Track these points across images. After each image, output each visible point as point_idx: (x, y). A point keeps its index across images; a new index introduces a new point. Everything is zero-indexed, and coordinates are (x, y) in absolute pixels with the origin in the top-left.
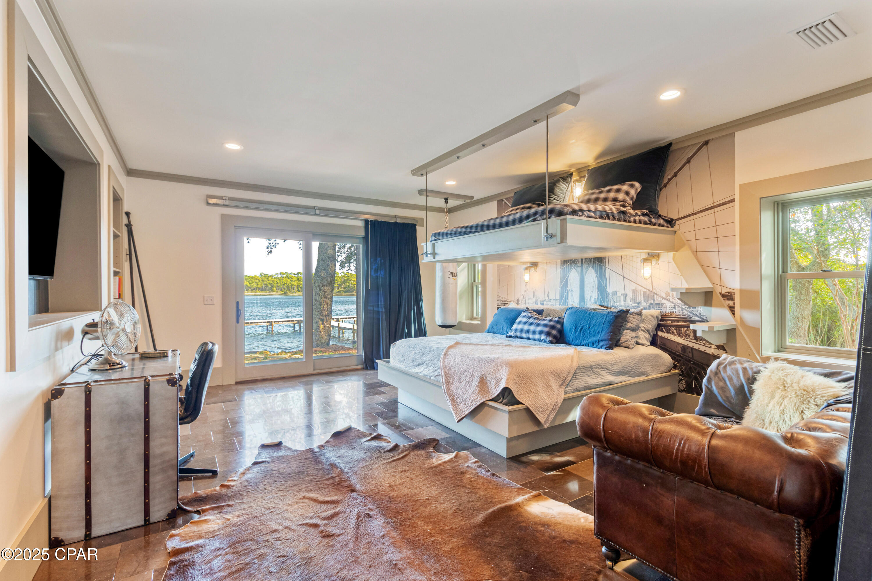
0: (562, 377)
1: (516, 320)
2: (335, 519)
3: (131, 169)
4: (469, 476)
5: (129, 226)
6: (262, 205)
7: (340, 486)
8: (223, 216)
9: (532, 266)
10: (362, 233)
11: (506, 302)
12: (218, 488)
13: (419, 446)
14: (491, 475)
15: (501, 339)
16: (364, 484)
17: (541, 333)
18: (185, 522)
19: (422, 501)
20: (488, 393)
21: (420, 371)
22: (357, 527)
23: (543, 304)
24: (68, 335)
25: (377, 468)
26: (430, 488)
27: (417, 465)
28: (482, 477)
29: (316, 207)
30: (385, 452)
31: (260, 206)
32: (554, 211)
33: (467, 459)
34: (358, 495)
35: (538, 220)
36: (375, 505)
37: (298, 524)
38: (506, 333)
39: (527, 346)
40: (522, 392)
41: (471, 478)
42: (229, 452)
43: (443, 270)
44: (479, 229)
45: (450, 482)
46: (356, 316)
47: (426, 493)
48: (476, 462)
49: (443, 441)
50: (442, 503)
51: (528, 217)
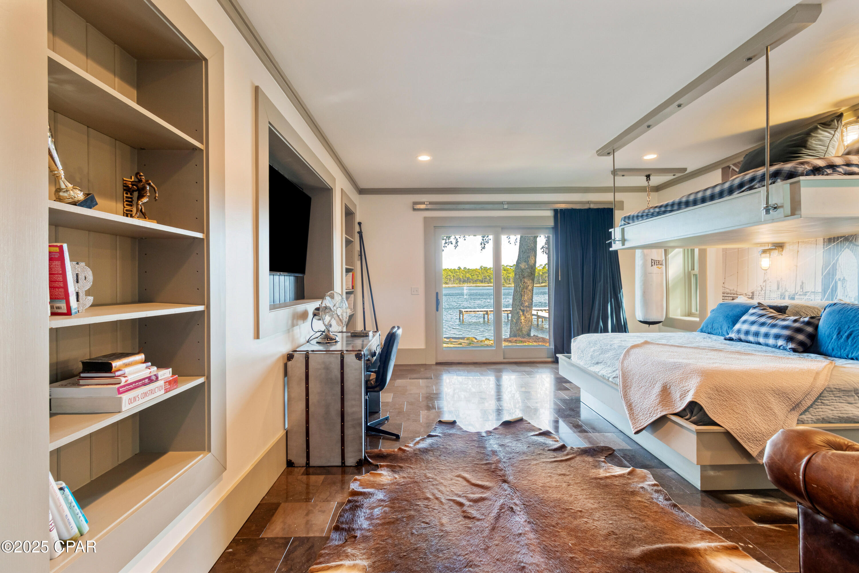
0: (793, 400)
1: (741, 318)
2: (480, 504)
3: (361, 189)
4: (639, 499)
5: (360, 233)
6: (456, 205)
7: (494, 474)
8: (425, 218)
9: (774, 248)
10: (551, 223)
11: (735, 296)
12: (396, 450)
13: (589, 453)
14: (670, 505)
15: (717, 341)
16: (518, 477)
17: (777, 337)
18: (367, 472)
19: (573, 511)
20: (672, 406)
21: (598, 370)
22: (498, 518)
23: (793, 298)
24: (304, 316)
25: (536, 465)
26: (587, 501)
27: (580, 472)
28: (657, 504)
29: (505, 202)
30: (549, 450)
31: (454, 206)
32: (781, 173)
33: (644, 478)
34: (509, 487)
35: (756, 188)
36: (522, 501)
37: (447, 498)
38: (725, 333)
39: (750, 352)
40: (720, 411)
41: (642, 502)
42: (414, 422)
43: (644, 256)
44: (676, 207)
45: (613, 500)
46: (547, 308)
47: (580, 504)
48: (654, 485)
49: (619, 452)
50: (595, 520)
51: (741, 185)
